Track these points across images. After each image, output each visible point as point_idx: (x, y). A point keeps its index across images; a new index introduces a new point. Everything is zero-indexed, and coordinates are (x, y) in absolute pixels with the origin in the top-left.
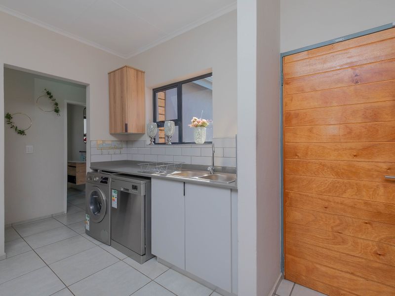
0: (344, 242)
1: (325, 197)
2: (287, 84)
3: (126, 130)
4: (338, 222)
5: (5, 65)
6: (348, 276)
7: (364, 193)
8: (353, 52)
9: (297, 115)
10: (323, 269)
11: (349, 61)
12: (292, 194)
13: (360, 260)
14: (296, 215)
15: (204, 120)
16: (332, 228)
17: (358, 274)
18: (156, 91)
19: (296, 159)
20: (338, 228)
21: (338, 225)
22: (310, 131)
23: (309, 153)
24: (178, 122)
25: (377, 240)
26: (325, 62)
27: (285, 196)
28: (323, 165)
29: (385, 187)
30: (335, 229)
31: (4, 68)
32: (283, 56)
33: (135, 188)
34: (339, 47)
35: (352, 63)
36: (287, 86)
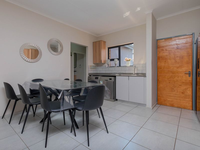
0: (174, 91)
1: (169, 80)
2: (159, 48)
3: (101, 62)
4: (173, 86)
5: (71, 42)
6: (175, 100)
7: (180, 78)
8: (177, 40)
9: (162, 57)
10: (169, 99)
11: (176, 43)
12: (160, 80)
13: (179, 95)
14: (161, 85)
15: (130, 59)
16: (171, 88)
17: (178, 99)
18: (109, 48)
19: (161, 70)
20: (173, 88)
21: (173, 87)
22: (165, 61)
23: (165, 68)
24: (119, 59)
25: (183, 89)
26: (169, 43)
27: (158, 80)
28: (169, 71)
29: (185, 76)
30: (172, 88)
31: (71, 43)
32: (157, 40)
33: (111, 79)
34: (173, 39)
35: (177, 43)
36: (159, 49)
